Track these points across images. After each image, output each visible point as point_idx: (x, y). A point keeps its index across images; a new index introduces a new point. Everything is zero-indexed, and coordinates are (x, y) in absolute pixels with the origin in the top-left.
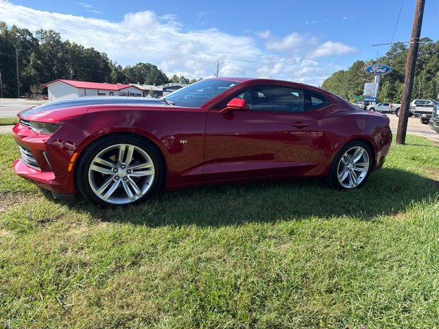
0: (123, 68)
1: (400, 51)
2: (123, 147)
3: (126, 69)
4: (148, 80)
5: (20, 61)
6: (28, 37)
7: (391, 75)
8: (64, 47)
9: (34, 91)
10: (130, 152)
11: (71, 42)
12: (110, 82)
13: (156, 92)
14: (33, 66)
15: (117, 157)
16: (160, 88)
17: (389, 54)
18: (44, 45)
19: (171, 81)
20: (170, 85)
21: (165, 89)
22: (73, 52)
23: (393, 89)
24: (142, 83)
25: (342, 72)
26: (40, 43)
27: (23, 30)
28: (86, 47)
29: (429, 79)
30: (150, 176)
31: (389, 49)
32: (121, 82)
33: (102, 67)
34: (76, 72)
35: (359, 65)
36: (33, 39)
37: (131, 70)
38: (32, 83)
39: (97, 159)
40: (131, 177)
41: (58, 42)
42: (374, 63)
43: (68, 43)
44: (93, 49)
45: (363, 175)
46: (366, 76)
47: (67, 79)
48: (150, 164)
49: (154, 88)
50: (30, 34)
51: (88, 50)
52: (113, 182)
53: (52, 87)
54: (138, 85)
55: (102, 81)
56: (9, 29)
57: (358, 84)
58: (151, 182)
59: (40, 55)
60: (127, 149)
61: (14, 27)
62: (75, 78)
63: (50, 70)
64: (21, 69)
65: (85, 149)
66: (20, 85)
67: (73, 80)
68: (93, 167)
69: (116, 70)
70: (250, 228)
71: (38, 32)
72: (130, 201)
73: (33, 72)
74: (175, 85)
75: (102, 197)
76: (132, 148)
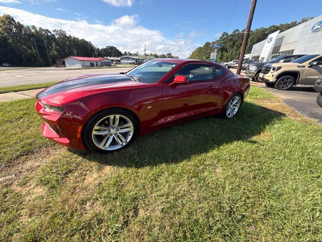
0: (100, 49)
1: (225, 36)
2: (112, 117)
3: (102, 50)
4: (113, 55)
5: (48, 47)
6: (49, 34)
7: (222, 48)
8: (69, 38)
9: (58, 63)
10: (117, 119)
11: (72, 36)
12: (95, 57)
13: (117, 60)
14: (55, 50)
15: (109, 122)
16: (119, 59)
17: (221, 38)
18: (58, 38)
19: (124, 55)
20: (124, 56)
21: (121, 59)
22: (74, 41)
23: (222, 55)
24: (110, 57)
25: (200, 48)
26: (56, 37)
27: (46, 30)
28: (80, 39)
29: (237, 50)
30: (131, 131)
31: (221, 36)
32: (100, 57)
33: (90, 49)
34: (77, 52)
35: (208, 44)
36: (52, 35)
37: (104, 50)
38: (57, 59)
39: (96, 127)
40: (119, 133)
41: (65, 36)
42: (214, 43)
43: (70, 37)
44: (83, 39)
45: (236, 110)
46: (210, 50)
47: (74, 56)
48: (130, 124)
49: (116, 58)
50: (50, 32)
51: (81, 40)
52: (109, 137)
53: (67, 61)
54: (108, 58)
55: (91, 56)
56: (38, 30)
57: (207, 53)
58: (132, 134)
59: (57, 43)
60: (115, 117)
61: (40, 28)
62: (78, 55)
63: (64, 51)
64: (49, 51)
65: (87, 122)
66: (50, 60)
67: (77, 56)
68: (94, 133)
69: (97, 50)
70: (196, 160)
71: (54, 31)
72: (121, 147)
73: (56, 53)
74: (126, 56)
75: (103, 148)
76: (118, 116)
